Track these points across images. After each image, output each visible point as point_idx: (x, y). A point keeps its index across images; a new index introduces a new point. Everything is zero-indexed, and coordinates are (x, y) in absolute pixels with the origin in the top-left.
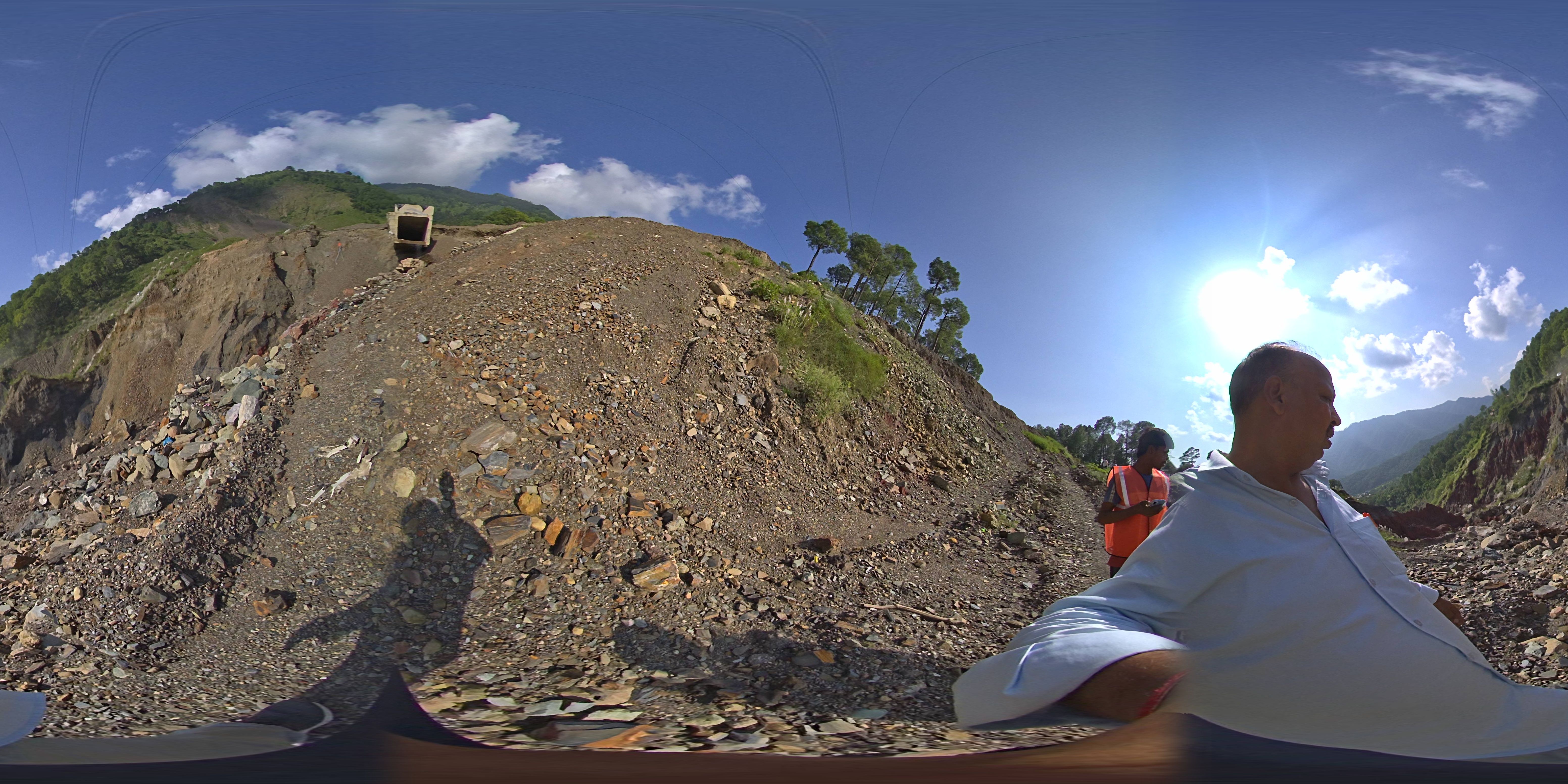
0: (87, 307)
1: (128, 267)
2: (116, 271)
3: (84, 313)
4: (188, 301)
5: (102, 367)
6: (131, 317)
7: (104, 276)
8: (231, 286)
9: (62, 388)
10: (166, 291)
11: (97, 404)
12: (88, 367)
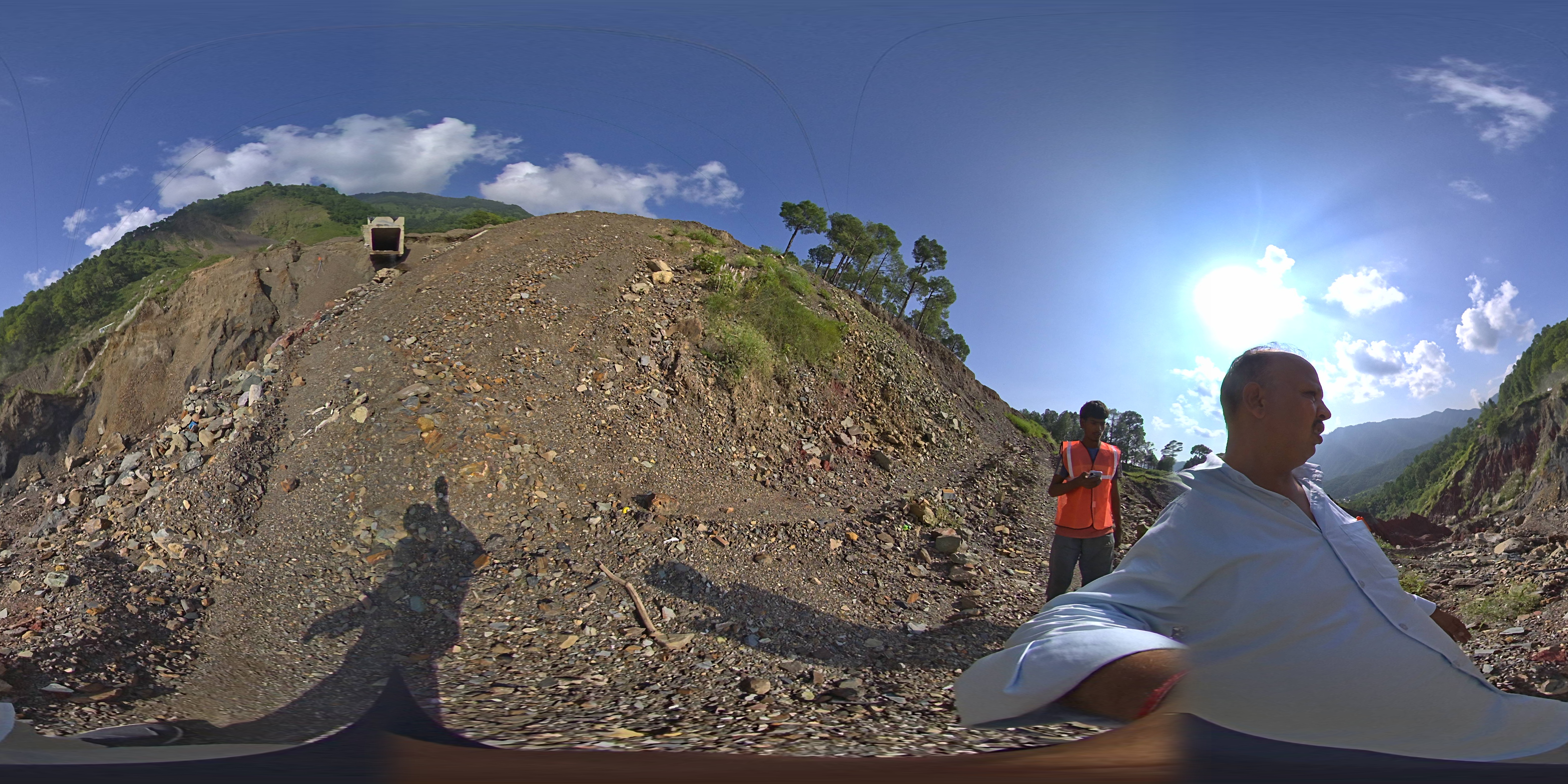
0: (77, 325)
1: (118, 285)
2: (106, 289)
3: (75, 331)
4: (179, 317)
5: (95, 383)
6: (123, 334)
7: (94, 294)
8: (219, 302)
9: (55, 403)
10: (157, 309)
11: (91, 419)
12: (80, 384)
